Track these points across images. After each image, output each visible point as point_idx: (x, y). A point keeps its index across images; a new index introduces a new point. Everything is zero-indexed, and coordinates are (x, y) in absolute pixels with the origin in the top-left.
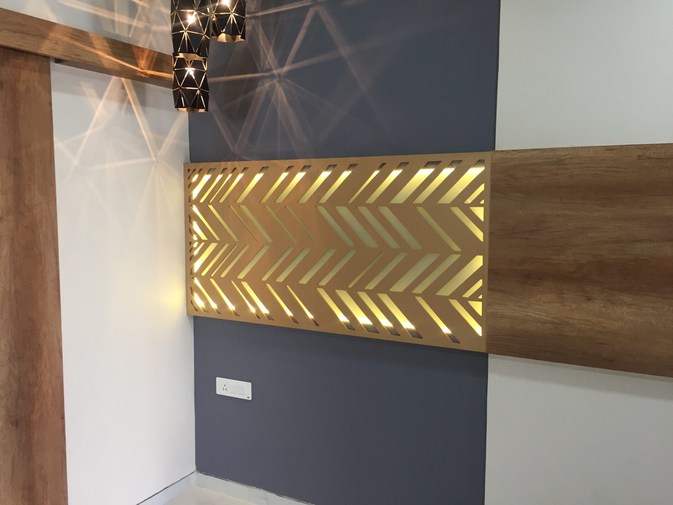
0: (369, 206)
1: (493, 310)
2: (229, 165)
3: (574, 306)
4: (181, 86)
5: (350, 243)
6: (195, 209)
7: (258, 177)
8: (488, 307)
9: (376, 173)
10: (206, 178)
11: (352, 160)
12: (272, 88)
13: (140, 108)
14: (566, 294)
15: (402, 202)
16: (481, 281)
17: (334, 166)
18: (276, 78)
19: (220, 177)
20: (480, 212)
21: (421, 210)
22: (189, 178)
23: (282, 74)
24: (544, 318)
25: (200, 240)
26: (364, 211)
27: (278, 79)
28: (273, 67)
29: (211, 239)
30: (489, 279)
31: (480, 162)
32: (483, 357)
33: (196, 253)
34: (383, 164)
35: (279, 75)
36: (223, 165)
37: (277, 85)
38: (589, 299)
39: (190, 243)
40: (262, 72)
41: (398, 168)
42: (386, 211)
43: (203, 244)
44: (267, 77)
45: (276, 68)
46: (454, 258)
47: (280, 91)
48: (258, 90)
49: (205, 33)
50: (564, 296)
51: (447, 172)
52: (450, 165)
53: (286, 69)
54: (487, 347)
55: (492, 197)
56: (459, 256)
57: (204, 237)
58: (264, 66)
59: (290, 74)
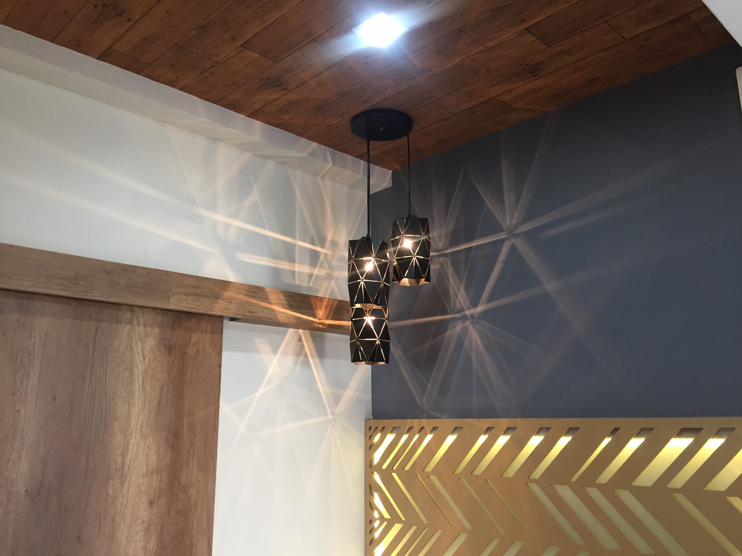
0: (602, 488)
2: (416, 423)
4: (358, 338)
5: (579, 540)
6: (377, 477)
7: (451, 439)
9: (607, 440)
10: (390, 437)
11: (573, 422)
12: (465, 330)
13: (317, 360)
15: (650, 484)
17: (548, 429)
18: (468, 319)
19: (405, 437)
21: (680, 498)
22: (370, 437)
23: (475, 315)
25: (382, 519)
26: (595, 494)
27: (471, 320)
28: (464, 308)
29: (394, 519)
33: (377, 535)
34: (616, 430)
35: (472, 316)
36: (409, 422)
37: (471, 327)
39: (371, 522)
40: (452, 313)
41: (639, 435)
42: (625, 496)
43: (385, 523)
44: (458, 319)
45: (469, 309)
47: (474, 334)
48: (448, 333)
49: (383, 280)
51: (714, 443)
52: (718, 434)
53: (480, 309)
57: (387, 515)
58: (455, 306)
59: (484, 315)
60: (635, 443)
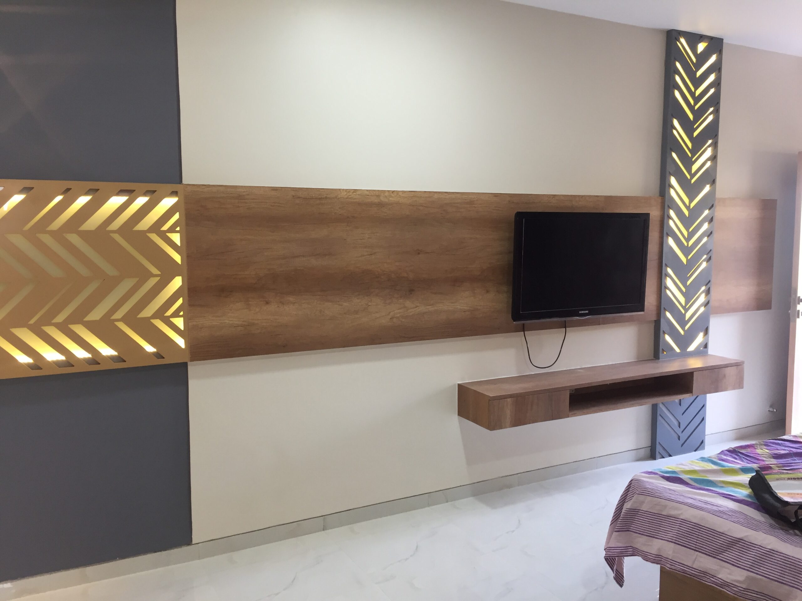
0: (53, 234)
1: (195, 323)
3: (257, 310)
8: (190, 321)
9: (59, 198)
11: (28, 183)
14: (251, 301)
15: (93, 228)
16: (181, 299)
20: (176, 238)
21: (117, 237)
24: (236, 322)
26: (46, 239)
30: (189, 296)
31: (174, 193)
32: (184, 366)
34: (68, 190)
38: (267, 303)
41: (86, 194)
42: (74, 239)
46: (153, 281)
50: (250, 303)
51: (141, 201)
52: (145, 194)
54: (190, 356)
55: (187, 225)
56: (158, 279)
60: (83, 200)
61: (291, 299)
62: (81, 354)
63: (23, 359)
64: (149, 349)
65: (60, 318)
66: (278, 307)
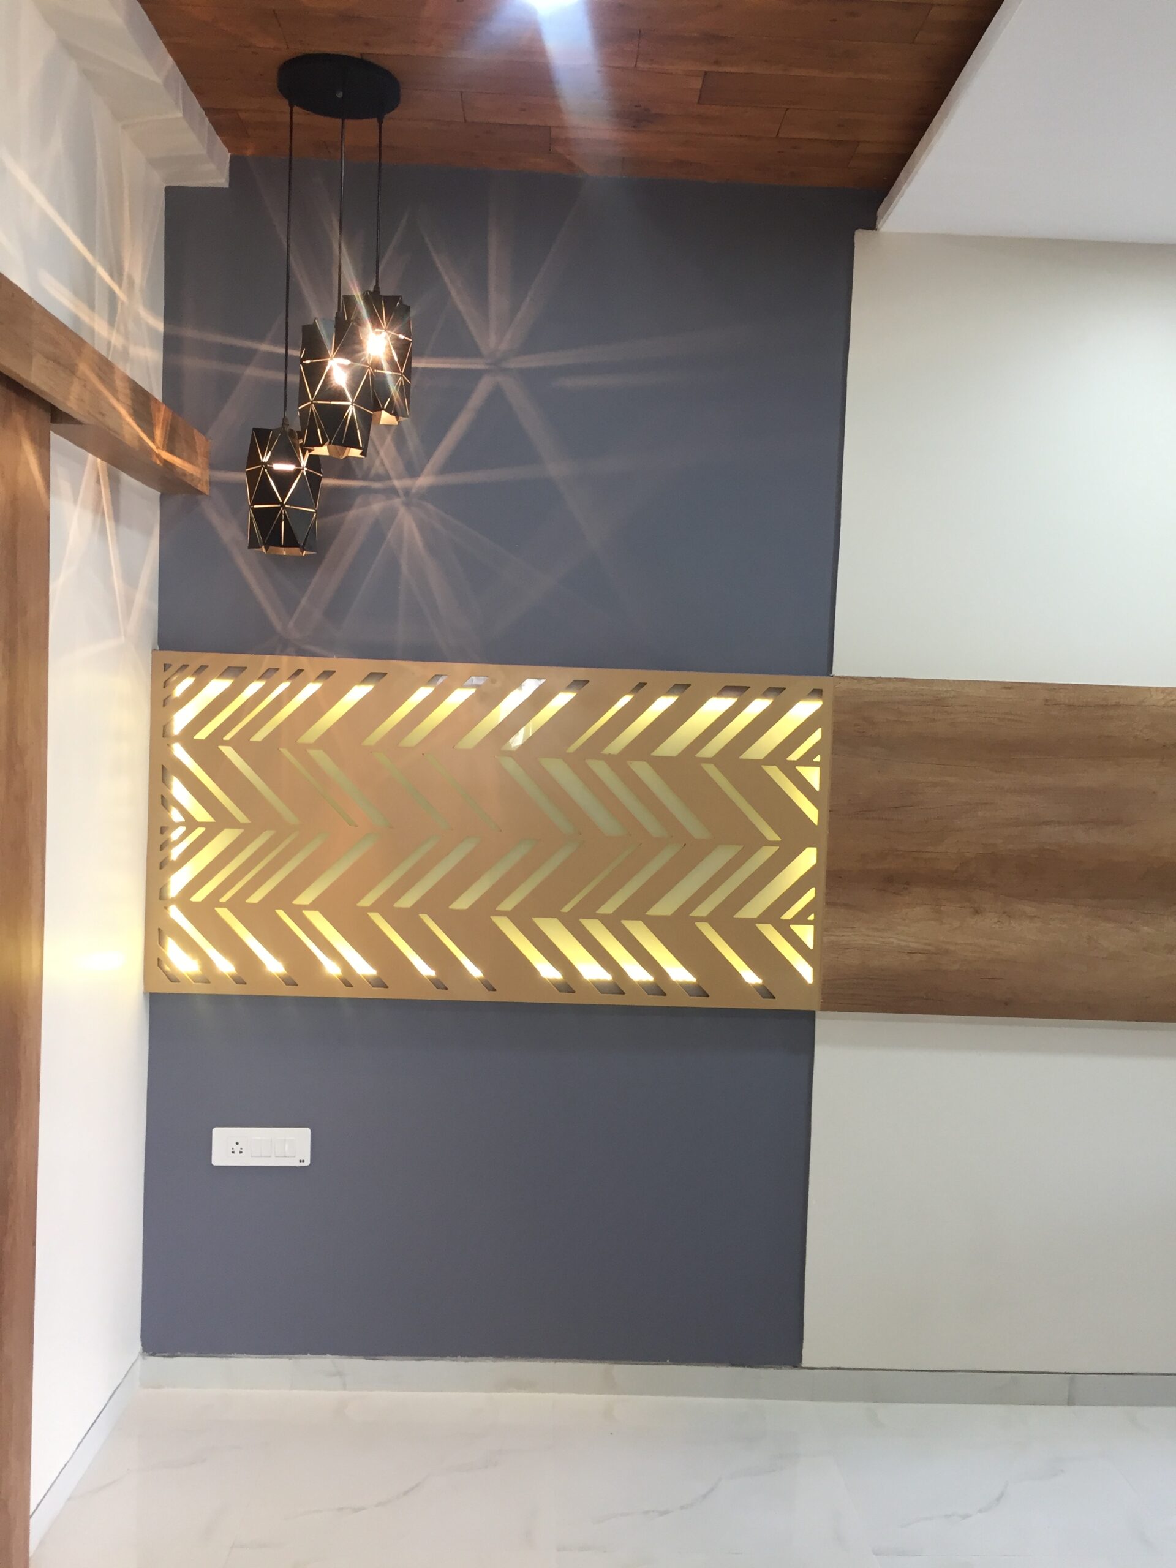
0: (611, 760)
1: (832, 938)
2: (285, 662)
3: (956, 924)
6: (179, 751)
7: (359, 692)
8: (825, 933)
9: (626, 699)
10: (217, 686)
11: (580, 673)
12: (390, 516)
14: (945, 906)
15: (674, 753)
16: (813, 890)
17: (546, 676)
18: (398, 496)
19: (255, 686)
20: (813, 775)
21: (712, 770)
22: (165, 685)
23: (413, 491)
24: (913, 945)
25: (191, 823)
26: (600, 768)
27: (403, 498)
28: (392, 473)
30: (828, 886)
31: (817, 693)
32: (809, 1017)
33: (176, 851)
34: (642, 685)
35: (407, 492)
36: (268, 661)
37: (402, 510)
38: (977, 912)
39: (163, 830)
41: (669, 692)
42: (642, 769)
43: (200, 831)
44: (376, 491)
45: (400, 477)
46: (766, 853)
47: (407, 522)
48: (352, 514)
50: (942, 908)
51: (759, 706)
52: (765, 695)
53: (424, 481)
54: (822, 1001)
55: (834, 752)
56: (776, 849)
57: (201, 814)
58: (369, 469)
59: (431, 494)
60: (663, 703)
61: (1028, 908)
62: (638, 974)
63: (549, 972)
64: (751, 978)
65: (609, 908)
66: (999, 921)
